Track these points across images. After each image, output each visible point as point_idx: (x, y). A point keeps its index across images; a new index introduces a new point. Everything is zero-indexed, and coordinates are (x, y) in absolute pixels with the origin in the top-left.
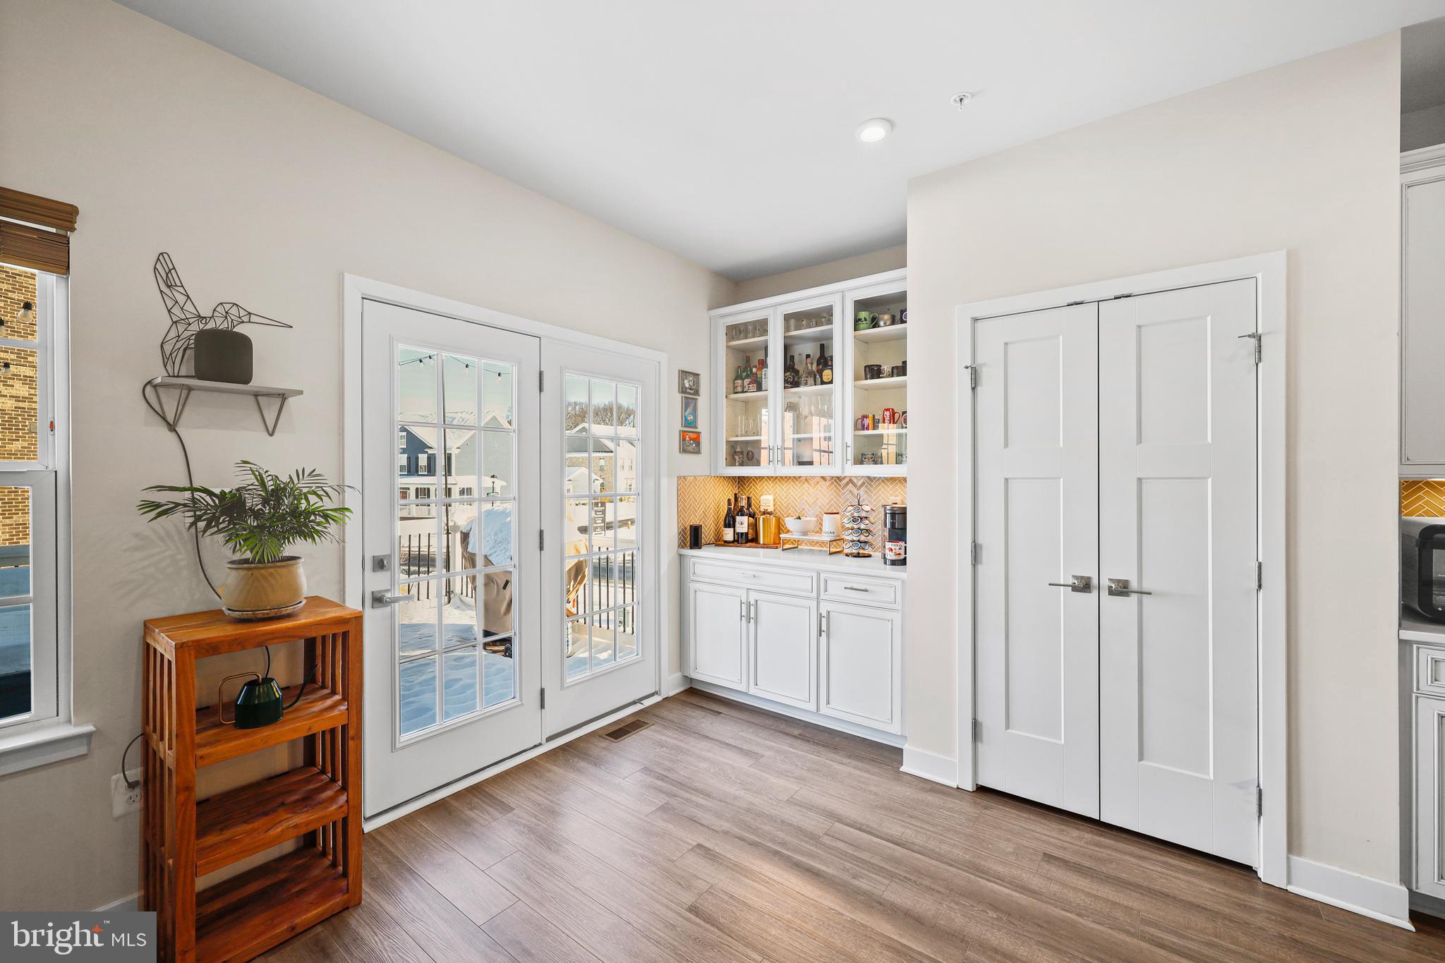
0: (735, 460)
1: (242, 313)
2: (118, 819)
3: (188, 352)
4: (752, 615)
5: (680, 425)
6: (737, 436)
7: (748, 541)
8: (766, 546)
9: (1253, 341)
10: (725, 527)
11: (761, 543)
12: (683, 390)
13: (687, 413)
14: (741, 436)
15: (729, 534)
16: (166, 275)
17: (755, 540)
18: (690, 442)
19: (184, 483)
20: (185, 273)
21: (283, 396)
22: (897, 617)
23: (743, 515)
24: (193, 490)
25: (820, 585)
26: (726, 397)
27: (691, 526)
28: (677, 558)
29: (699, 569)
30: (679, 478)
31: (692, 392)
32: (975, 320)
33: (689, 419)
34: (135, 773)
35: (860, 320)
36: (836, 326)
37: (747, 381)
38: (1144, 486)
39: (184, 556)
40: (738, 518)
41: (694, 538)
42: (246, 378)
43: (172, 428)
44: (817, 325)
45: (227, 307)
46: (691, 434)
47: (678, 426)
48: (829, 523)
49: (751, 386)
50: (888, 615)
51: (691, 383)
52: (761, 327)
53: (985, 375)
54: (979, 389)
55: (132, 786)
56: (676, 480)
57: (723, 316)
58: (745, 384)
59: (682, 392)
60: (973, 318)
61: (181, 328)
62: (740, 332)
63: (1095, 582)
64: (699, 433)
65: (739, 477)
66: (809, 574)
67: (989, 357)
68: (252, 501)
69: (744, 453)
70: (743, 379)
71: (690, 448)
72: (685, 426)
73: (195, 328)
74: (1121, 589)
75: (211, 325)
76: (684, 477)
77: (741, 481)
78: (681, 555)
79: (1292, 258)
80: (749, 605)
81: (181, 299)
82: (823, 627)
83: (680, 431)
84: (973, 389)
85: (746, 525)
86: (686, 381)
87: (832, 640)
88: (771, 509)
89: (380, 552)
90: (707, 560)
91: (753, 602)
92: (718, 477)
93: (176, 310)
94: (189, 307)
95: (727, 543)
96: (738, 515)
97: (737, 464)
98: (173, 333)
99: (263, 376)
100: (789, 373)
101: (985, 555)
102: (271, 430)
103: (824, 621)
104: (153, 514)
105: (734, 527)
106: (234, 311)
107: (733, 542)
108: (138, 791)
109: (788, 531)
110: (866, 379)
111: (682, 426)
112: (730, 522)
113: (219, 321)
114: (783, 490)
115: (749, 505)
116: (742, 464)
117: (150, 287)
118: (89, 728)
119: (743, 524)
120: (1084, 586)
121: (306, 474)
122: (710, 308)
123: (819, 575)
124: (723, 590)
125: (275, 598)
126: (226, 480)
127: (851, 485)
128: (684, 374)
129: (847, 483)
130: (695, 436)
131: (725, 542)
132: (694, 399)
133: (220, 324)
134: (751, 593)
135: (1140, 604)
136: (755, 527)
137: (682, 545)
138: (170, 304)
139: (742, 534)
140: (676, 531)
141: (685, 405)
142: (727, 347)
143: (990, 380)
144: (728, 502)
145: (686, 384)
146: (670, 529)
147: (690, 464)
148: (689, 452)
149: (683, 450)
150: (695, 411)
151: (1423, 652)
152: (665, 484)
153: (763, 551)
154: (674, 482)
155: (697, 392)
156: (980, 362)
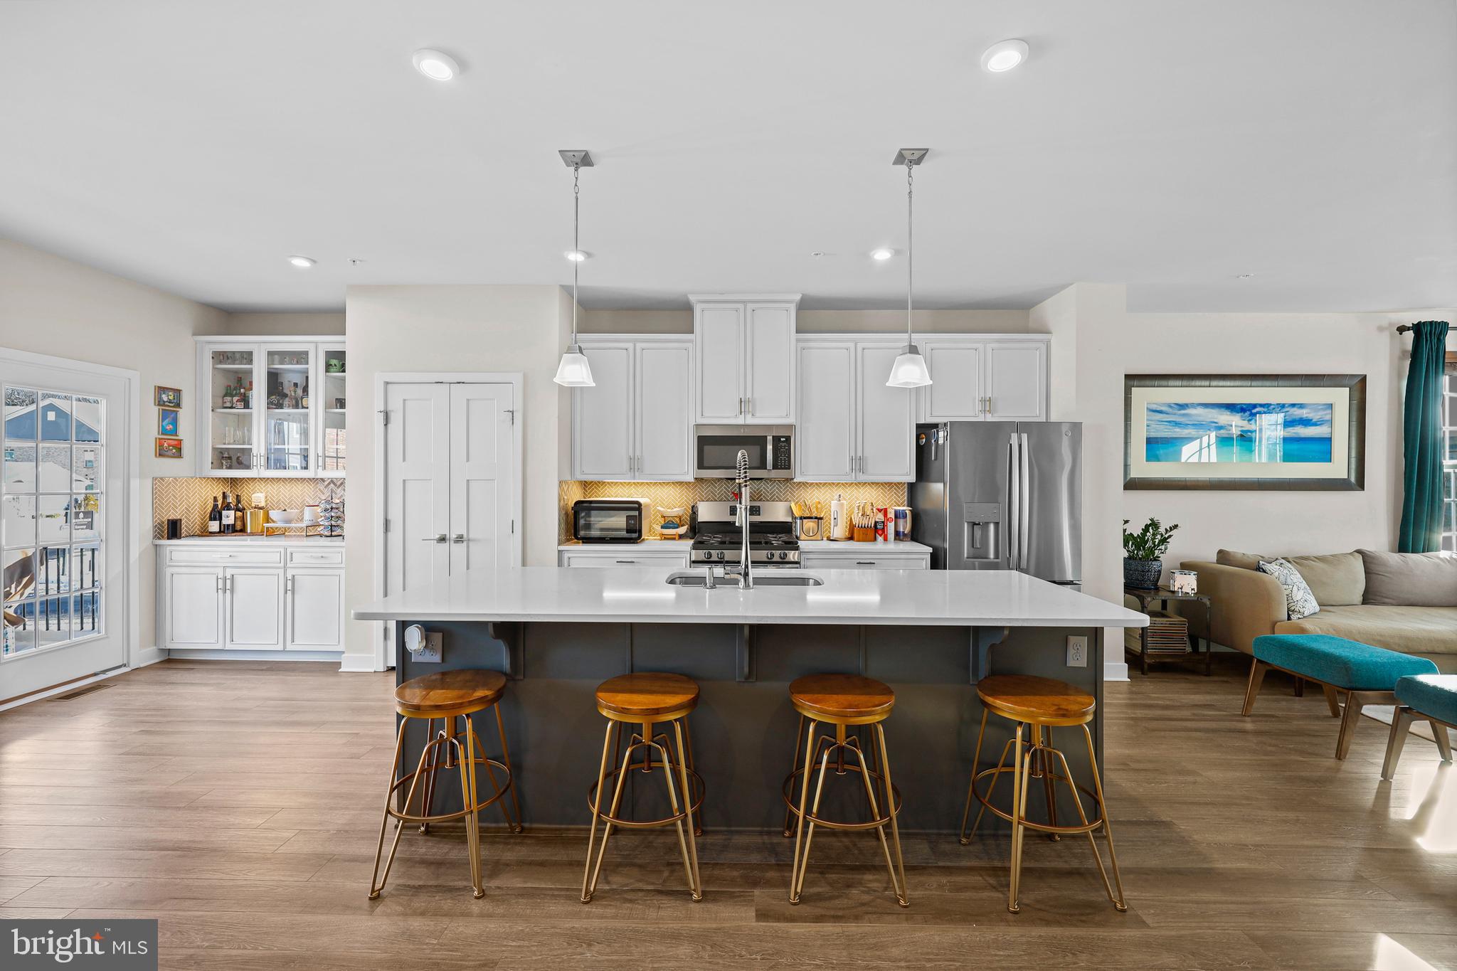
0: (222, 463)
4: (228, 586)
5: (157, 433)
6: (225, 444)
7: (234, 531)
8: (252, 534)
9: (511, 413)
10: (211, 520)
11: (249, 531)
12: (160, 403)
13: (164, 424)
14: (228, 444)
15: (214, 526)
17: (243, 530)
18: (170, 447)
22: (342, 572)
23: (229, 510)
25: (288, 557)
26: (213, 410)
27: (168, 520)
28: (153, 550)
29: (175, 556)
30: (155, 479)
31: (172, 405)
32: (387, 383)
33: (168, 428)
35: (331, 365)
36: (311, 367)
37: (235, 399)
38: (470, 484)
40: (224, 513)
41: (173, 530)
44: (297, 363)
46: (170, 441)
47: (153, 431)
48: (308, 515)
49: (238, 403)
50: (337, 572)
51: (171, 398)
52: (248, 357)
53: (393, 417)
54: (389, 425)
56: (151, 480)
57: (209, 342)
58: (235, 401)
59: (159, 405)
60: (385, 382)
62: (228, 358)
63: (448, 536)
64: (180, 441)
65: (231, 478)
66: (278, 550)
67: (395, 406)
69: (231, 458)
70: (232, 396)
71: (170, 453)
72: (162, 434)
74: (460, 539)
76: (161, 479)
77: (233, 482)
78: (156, 545)
79: (525, 377)
80: (225, 579)
82: (291, 587)
83: (156, 438)
84: (386, 425)
85: (232, 517)
86: (163, 396)
87: (296, 597)
88: (262, 504)
90: (180, 550)
91: (228, 577)
92: (204, 478)
95: (212, 534)
96: (224, 510)
97: (224, 467)
100: (273, 397)
101: (392, 526)
103: (289, 583)
105: (220, 519)
107: (219, 532)
109: (274, 522)
110: (337, 408)
111: (159, 434)
112: (216, 515)
114: (273, 489)
115: (239, 501)
116: (230, 467)
119: (229, 517)
120: (442, 539)
122: (195, 334)
123: (286, 550)
124: (203, 570)
127: (332, 485)
128: (161, 390)
129: (329, 484)
130: (176, 442)
131: (211, 533)
132: (174, 411)
134: (227, 570)
135: (468, 547)
136: (243, 519)
137: (155, 537)
139: (228, 525)
140: (148, 525)
141: (164, 415)
142: (214, 368)
143: (396, 419)
144: (215, 499)
145: (165, 398)
146: (143, 522)
147: (169, 467)
148: (168, 456)
149: (161, 455)
150: (175, 421)
151: (566, 555)
152: (135, 483)
153: (249, 538)
154: (149, 483)
155: (178, 405)
156: (390, 408)
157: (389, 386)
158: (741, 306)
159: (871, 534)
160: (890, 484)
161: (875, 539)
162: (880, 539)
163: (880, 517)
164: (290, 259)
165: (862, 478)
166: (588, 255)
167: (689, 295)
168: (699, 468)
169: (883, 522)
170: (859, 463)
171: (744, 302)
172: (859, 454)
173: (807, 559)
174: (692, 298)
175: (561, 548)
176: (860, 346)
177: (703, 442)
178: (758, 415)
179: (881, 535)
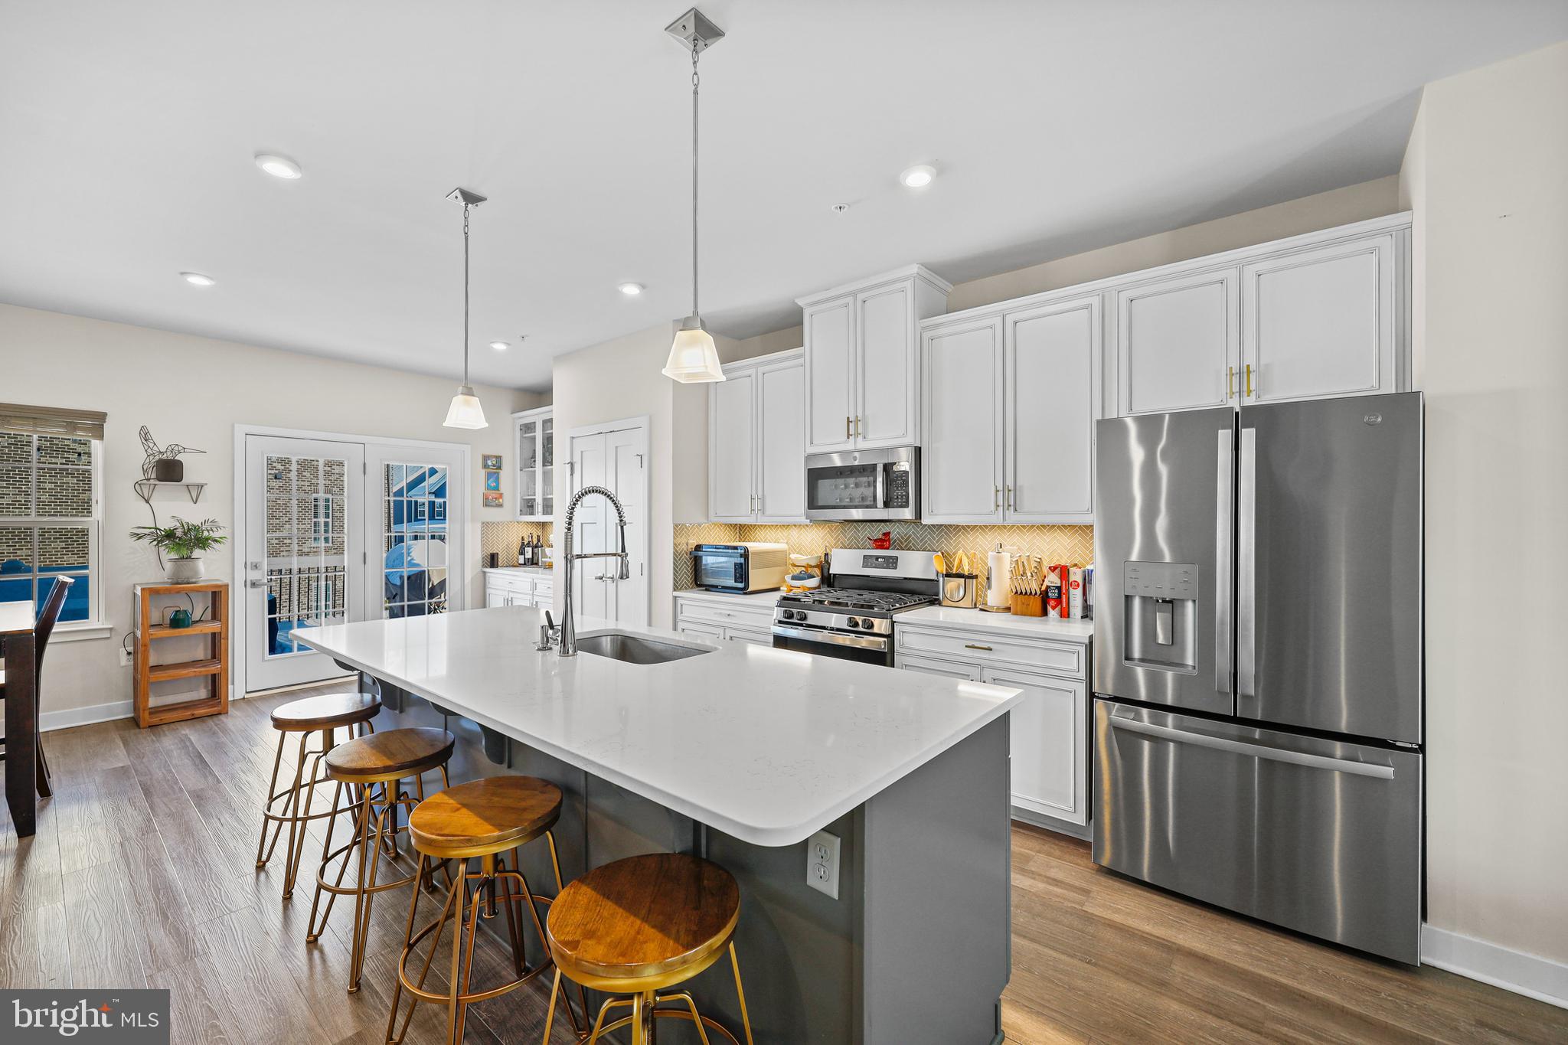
0: (527, 511)
1: (180, 448)
2: (123, 667)
3: (155, 468)
5: (484, 489)
6: (529, 495)
7: (532, 564)
8: (536, 566)
9: (640, 457)
10: (518, 554)
11: (535, 564)
12: (486, 467)
13: (489, 482)
15: (520, 559)
16: (145, 435)
18: (493, 499)
19: (154, 526)
20: (154, 434)
21: (201, 487)
23: (530, 548)
24: (156, 529)
27: (490, 553)
28: (482, 575)
29: (495, 581)
30: (483, 523)
31: (495, 467)
32: (573, 438)
33: (492, 485)
34: (130, 649)
39: (153, 557)
41: (493, 561)
42: (180, 479)
43: (147, 501)
45: (173, 446)
46: (493, 495)
47: (481, 489)
51: (494, 462)
53: (575, 467)
55: (129, 654)
56: (480, 523)
57: (516, 419)
59: (486, 469)
60: (571, 437)
61: (151, 458)
64: (502, 494)
66: (530, 580)
67: (577, 457)
68: (179, 533)
71: (493, 504)
72: (488, 490)
73: (157, 458)
75: (164, 457)
76: (488, 522)
78: (483, 571)
79: (650, 420)
80: (508, 600)
81: (151, 445)
83: (483, 494)
84: (572, 473)
86: (488, 462)
89: (256, 560)
90: (498, 577)
91: (510, 599)
92: (517, 522)
93: (149, 451)
94: (155, 448)
98: (148, 461)
99: (189, 476)
102: (195, 500)
104: (135, 538)
105: (524, 554)
106: (176, 448)
108: (132, 656)
112: (522, 552)
113: (169, 454)
117: (137, 440)
118: (111, 626)
120: (602, 578)
121: (210, 521)
122: (512, 413)
123: (533, 580)
125: (186, 574)
126: (165, 524)
128: (486, 458)
130: (498, 495)
131: (517, 564)
132: (497, 472)
133: (169, 456)
134: (510, 593)
135: (617, 587)
136: (536, 555)
137: (484, 566)
138: (146, 448)
139: (527, 559)
140: (479, 556)
141: (489, 476)
142: (522, 437)
143: (577, 468)
144: (523, 539)
145: (490, 463)
146: (474, 555)
147: (492, 514)
148: (492, 506)
149: (486, 505)
150: (497, 480)
151: (680, 602)
152: (468, 527)
153: (540, 570)
154: (479, 525)
155: (499, 468)
156: (574, 460)
157: (574, 440)
158: (850, 300)
159: (1036, 604)
160: (1071, 527)
161: (1045, 613)
162: (1053, 613)
163: (1053, 579)
164: (492, 345)
165: (1013, 518)
166: (643, 287)
167: (796, 301)
168: (809, 509)
169: (1059, 588)
170: (1010, 496)
171: (854, 294)
172: (1010, 482)
173: (903, 632)
174: (800, 302)
175: (677, 594)
176: (1010, 320)
177: (815, 476)
178: (870, 436)
179: (1054, 608)
